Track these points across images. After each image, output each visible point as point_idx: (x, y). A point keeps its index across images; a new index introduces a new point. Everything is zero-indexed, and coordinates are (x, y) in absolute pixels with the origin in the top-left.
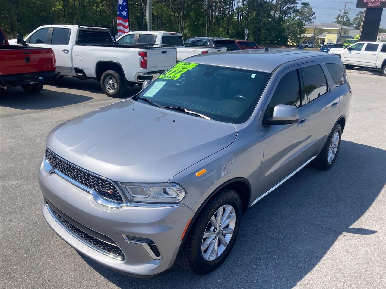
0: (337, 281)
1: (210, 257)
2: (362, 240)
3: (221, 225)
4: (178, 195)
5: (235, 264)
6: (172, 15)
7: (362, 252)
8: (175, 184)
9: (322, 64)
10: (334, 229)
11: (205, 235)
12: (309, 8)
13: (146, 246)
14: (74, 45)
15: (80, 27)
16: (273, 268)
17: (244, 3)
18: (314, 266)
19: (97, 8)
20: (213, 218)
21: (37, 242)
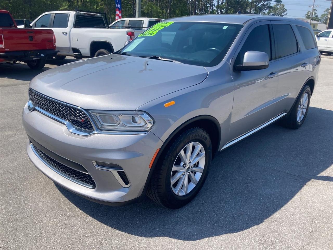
0: (305, 220)
1: (180, 192)
2: (330, 186)
3: (191, 161)
4: (146, 123)
5: (204, 202)
6: (160, 12)
7: (330, 196)
8: (144, 113)
9: (293, 25)
10: (302, 176)
11: (174, 168)
12: (282, 5)
13: (115, 172)
14: (72, 28)
15: (78, 12)
16: (242, 207)
17: (223, 1)
18: (282, 206)
19: (97, 7)
20: (182, 152)
21: (22, 178)
